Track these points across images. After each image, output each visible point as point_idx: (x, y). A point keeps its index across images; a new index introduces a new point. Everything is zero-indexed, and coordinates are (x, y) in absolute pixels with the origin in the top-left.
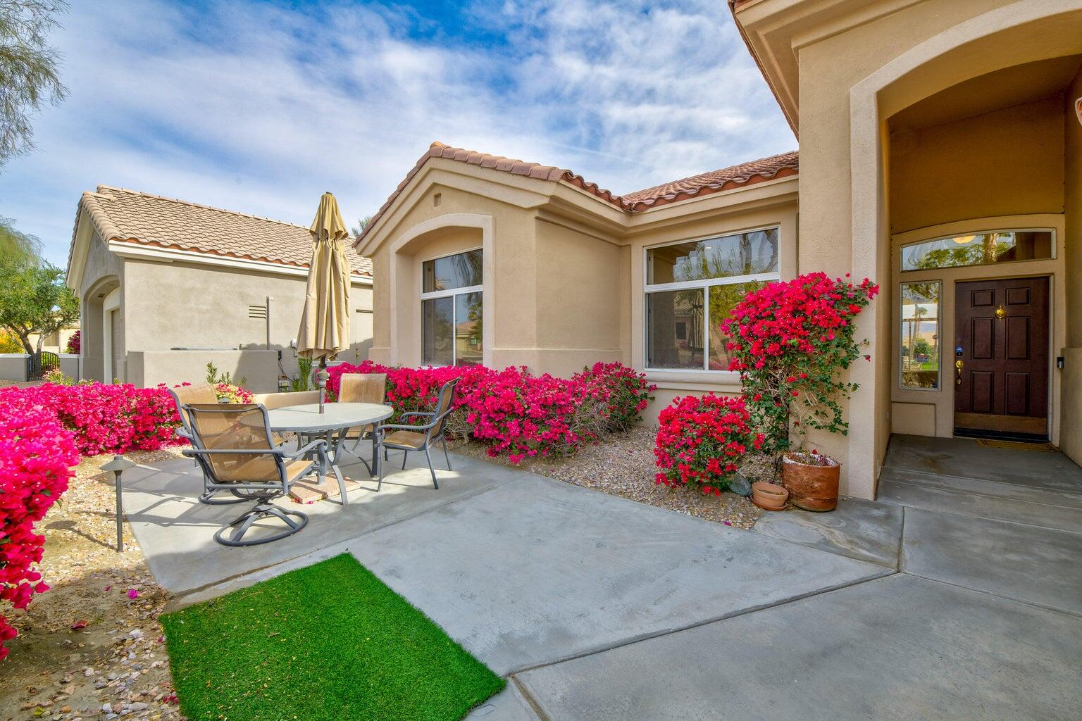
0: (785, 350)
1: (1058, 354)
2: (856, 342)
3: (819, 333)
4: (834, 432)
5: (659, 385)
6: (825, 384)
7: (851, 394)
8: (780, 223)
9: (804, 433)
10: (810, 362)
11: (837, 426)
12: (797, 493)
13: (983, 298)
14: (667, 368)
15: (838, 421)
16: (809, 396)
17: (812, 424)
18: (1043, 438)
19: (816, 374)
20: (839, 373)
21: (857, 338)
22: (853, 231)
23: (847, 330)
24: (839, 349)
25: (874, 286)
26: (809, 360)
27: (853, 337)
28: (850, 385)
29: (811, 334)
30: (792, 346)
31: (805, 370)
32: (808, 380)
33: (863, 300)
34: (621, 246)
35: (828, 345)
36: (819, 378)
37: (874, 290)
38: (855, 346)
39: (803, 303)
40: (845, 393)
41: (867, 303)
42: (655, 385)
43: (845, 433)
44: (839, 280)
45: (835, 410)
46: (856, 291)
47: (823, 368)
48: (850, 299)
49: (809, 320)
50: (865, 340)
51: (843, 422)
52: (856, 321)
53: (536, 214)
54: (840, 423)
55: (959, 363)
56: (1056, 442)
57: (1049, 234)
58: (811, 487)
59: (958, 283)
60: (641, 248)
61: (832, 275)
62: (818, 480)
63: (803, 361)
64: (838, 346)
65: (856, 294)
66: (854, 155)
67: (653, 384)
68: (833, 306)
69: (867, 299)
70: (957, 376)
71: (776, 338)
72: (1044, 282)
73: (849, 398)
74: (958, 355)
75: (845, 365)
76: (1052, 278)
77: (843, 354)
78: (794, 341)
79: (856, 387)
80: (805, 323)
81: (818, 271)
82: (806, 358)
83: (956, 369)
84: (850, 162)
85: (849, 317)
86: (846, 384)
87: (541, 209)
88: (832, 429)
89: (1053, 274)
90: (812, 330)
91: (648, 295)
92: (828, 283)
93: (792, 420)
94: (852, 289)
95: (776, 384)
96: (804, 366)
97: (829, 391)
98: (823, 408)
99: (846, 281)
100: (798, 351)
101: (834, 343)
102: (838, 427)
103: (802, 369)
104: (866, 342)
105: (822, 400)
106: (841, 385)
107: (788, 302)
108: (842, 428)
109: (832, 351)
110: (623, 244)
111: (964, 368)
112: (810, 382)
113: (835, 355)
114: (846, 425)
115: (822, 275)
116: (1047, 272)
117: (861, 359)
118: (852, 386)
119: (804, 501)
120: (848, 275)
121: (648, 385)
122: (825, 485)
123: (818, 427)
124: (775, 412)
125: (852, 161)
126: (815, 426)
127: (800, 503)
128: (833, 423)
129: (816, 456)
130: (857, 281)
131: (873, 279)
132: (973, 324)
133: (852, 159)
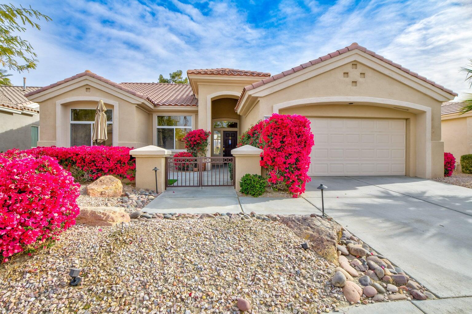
6: (203, 149)
8: (192, 115)
10: (201, 146)
13: (228, 135)
16: (201, 152)
22: (207, 122)
23: (206, 140)
33: (209, 135)
34: (149, 114)
37: (210, 133)
38: (208, 143)
39: (200, 134)
40: (206, 151)
47: (203, 147)
48: (207, 134)
49: (201, 138)
52: (208, 138)
53: (136, 105)
55: (224, 149)
57: (237, 123)
59: (224, 131)
60: (156, 116)
62: (203, 166)
68: (204, 136)
70: (224, 151)
71: (195, 141)
74: (224, 147)
75: (206, 146)
77: (206, 144)
78: (199, 142)
79: (208, 150)
86: (206, 149)
87: (138, 104)
90: (201, 140)
91: (158, 128)
92: (204, 131)
97: (204, 151)
99: (206, 131)
101: (205, 142)
105: (203, 153)
109: (204, 144)
112: (201, 149)
117: (208, 145)
125: (207, 109)
130: (208, 131)
131: (210, 131)
132: (226, 140)
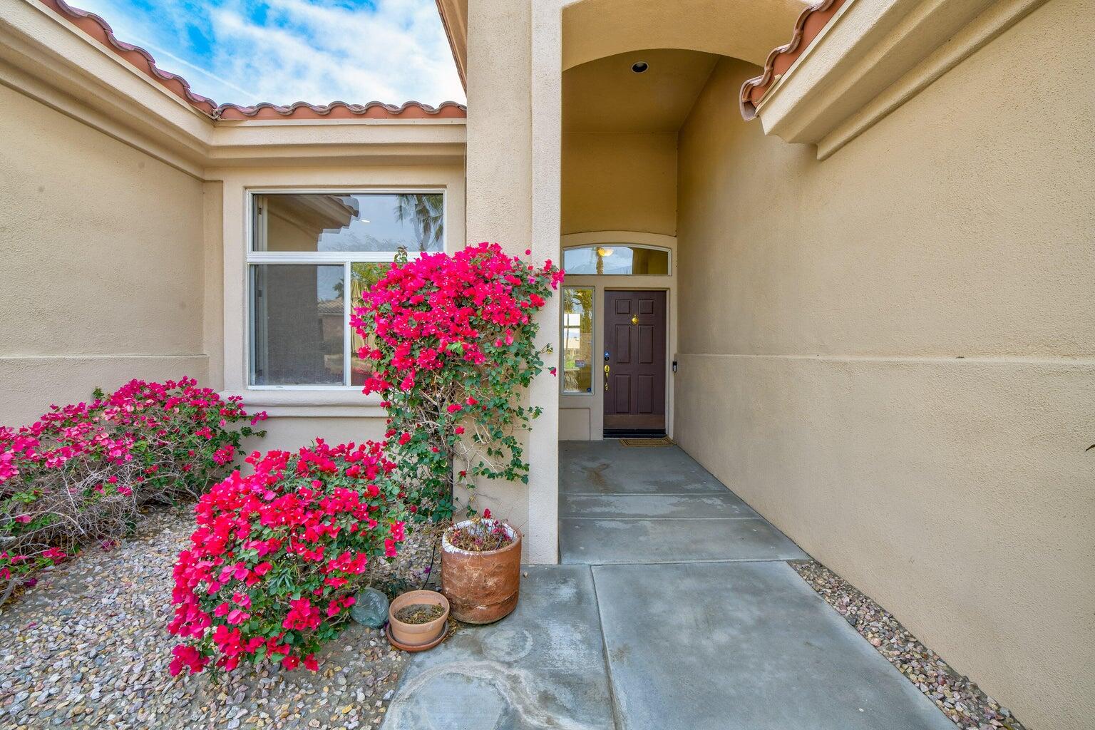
0: (443, 361)
1: (672, 359)
2: (538, 349)
3: (492, 334)
4: (512, 479)
5: (270, 412)
6: (501, 412)
7: (532, 422)
8: (445, 186)
9: (473, 487)
10: (481, 380)
11: (516, 470)
12: (462, 601)
13: (624, 307)
14: (287, 383)
15: (516, 463)
16: (480, 429)
17: (483, 474)
18: (661, 433)
19: (488, 396)
20: (518, 395)
21: (538, 343)
22: (533, 192)
23: (528, 330)
24: (519, 358)
25: (558, 271)
26: (479, 375)
27: (534, 341)
28: (531, 409)
29: (482, 336)
30: (455, 353)
31: (473, 392)
32: (478, 407)
33: (545, 289)
34: (204, 181)
35: (504, 353)
36: (492, 403)
37: (558, 277)
38: (537, 353)
39: (471, 286)
40: (525, 422)
41: (550, 294)
42: (264, 413)
43: (525, 479)
44: (516, 259)
45: (513, 448)
46: (537, 275)
47: (498, 388)
48: (531, 287)
49: (479, 313)
50: (548, 346)
51: (523, 464)
54: (519, 466)
55: (607, 368)
56: (671, 436)
57: (666, 253)
58: (484, 588)
59: (606, 291)
60: (241, 189)
61: (509, 251)
62: (493, 574)
63: (471, 377)
64: (517, 355)
65: (538, 279)
66: (535, 85)
67: (260, 410)
68: (511, 295)
69: (551, 289)
70: (606, 381)
71: (431, 340)
72: (662, 294)
73: (530, 429)
74: (606, 360)
75: (525, 381)
76: (668, 292)
77: (523, 365)
78: (457, 346)
79: (538, 412)
80: (473, 318)
81: (491, 242)
82: (474, 373)
83: (605, 373)
84: (531, 96)
85: (531, 311)
86: (526, 408)
88: (510, 475)
89: (669, 289)
90: (483, 328)
91: (256, 267)
92: (504, 260)
93: (458, 466)
94: (533, 274)
95: (433, 414)
96: (472, 386)
97: (505, 422)
98: (497, 445)
99: (524, 258)
100: (463, 362)
101: (513, 350)
102: (517, 472)
103: (469, 390)
104: (549, 349)
105: (497, 436)
106: (520, 412)
107: (449, 281)
108: (522, 472)
109: (510, 363)
110: (207, 177)
111: (610, 373)
112: (480, 410)
113: (514, 368)
114: (527, 468)
115: (496, 247)
116: (665, 287)
117: (545, 373)
118: (534, 411)
119: (472, 613)
120: (528, 252)
121: (250, 412)
122: (502, 578)
123: (492, 476)
124: (432, 460)
125: (533, 95)
126: (486, 475)
127: (468, 617)
128: (511, 466)
129: (490, 522)
130: (538, 262)
131: (556, 262)
132: (617, 330)
133: (533, 92)
